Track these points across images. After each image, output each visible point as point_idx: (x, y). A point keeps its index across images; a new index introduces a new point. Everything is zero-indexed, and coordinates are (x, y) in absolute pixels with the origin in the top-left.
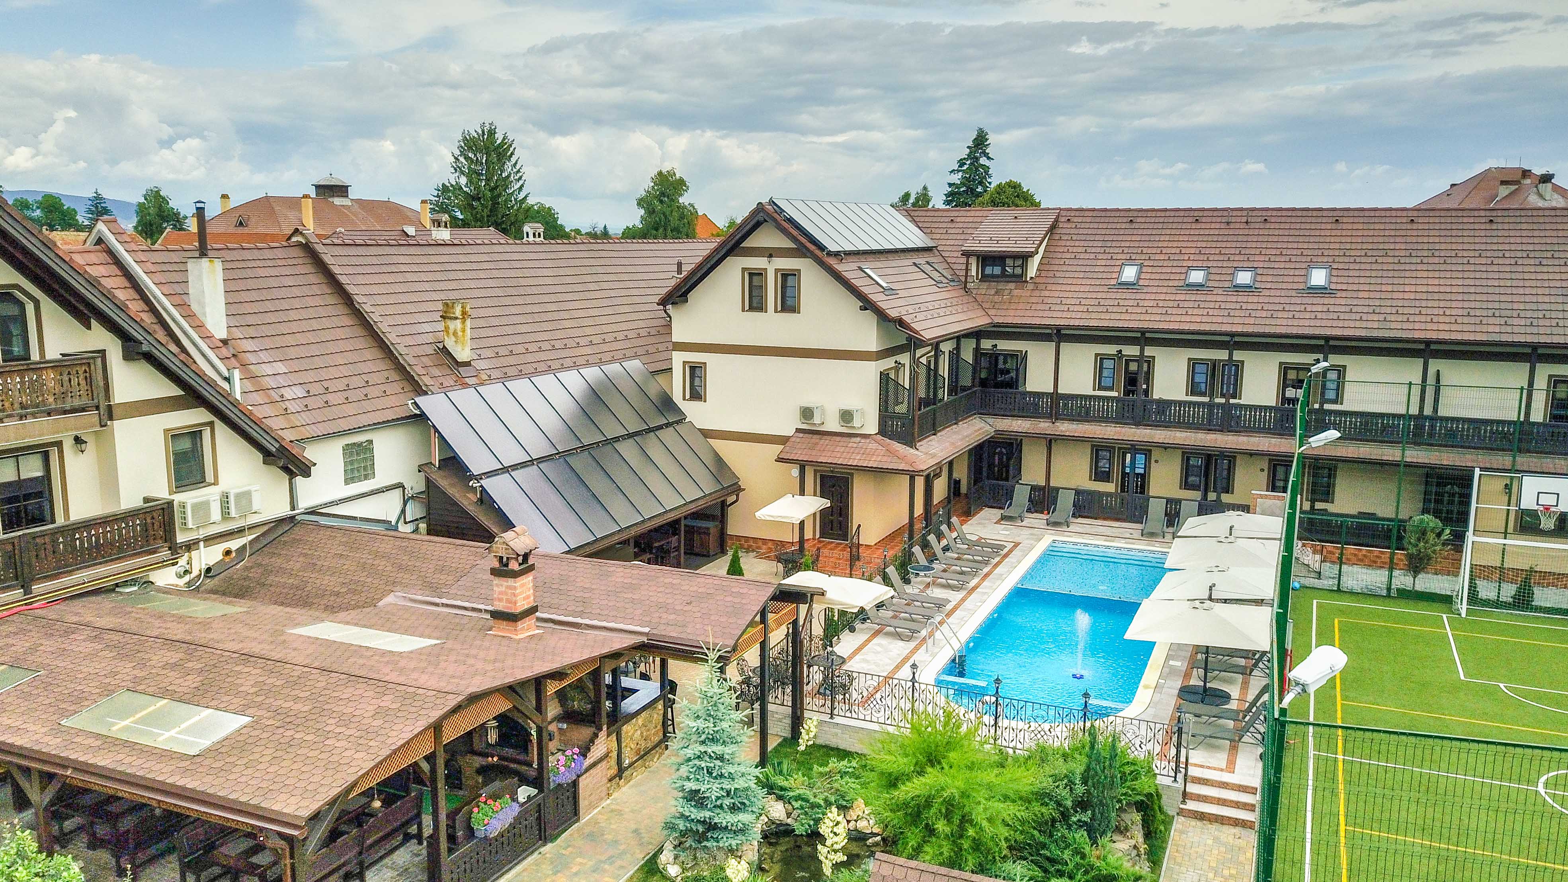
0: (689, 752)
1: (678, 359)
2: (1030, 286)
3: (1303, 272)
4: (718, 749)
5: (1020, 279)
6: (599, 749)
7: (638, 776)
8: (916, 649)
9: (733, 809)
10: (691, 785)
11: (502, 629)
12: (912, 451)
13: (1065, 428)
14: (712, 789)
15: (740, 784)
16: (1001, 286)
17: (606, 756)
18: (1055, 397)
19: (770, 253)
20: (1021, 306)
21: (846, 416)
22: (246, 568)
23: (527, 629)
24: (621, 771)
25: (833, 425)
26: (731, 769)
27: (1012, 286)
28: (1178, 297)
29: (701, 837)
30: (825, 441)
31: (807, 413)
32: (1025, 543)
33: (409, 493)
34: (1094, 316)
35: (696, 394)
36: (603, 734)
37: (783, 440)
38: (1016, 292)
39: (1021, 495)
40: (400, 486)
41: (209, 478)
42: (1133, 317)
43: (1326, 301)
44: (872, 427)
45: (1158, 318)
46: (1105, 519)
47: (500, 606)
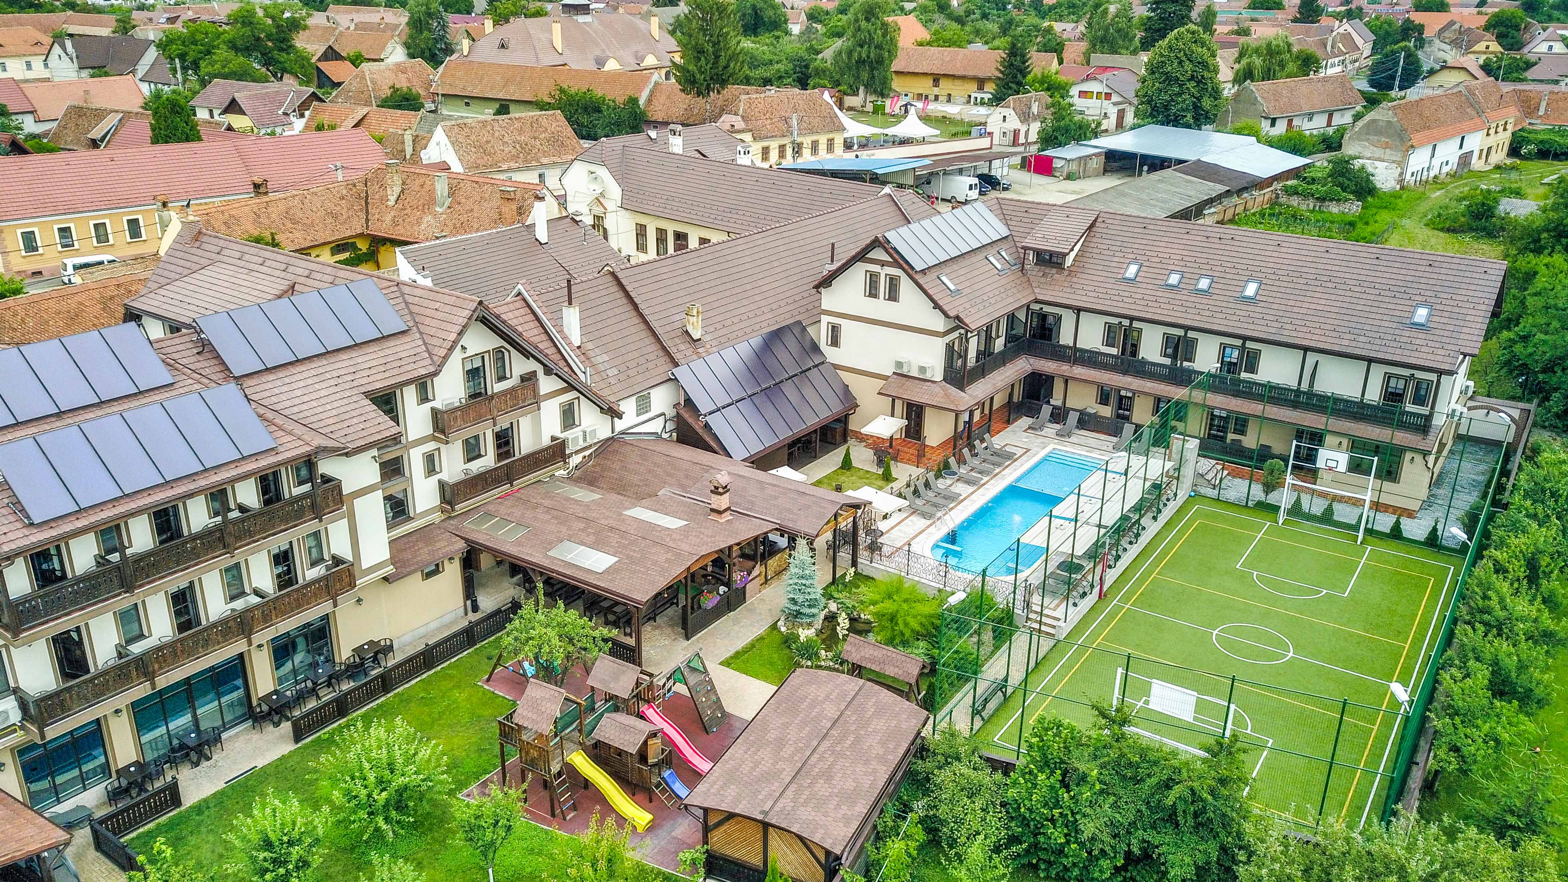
0: (791, 582)
1: (825, 319)
2: (1066, 273)
3: (1242, 284)
4: (804, 582)
5: (1060, 266)
6: (755, 573)
7: (774, 584)
8: (931, 525)
9: (810, 606)
10: (792, 596)
11: (714, 516)
12: (962, 394)
13: (1079, 371)
14: (800, 598)
15: (813, 596)
16: (1047, 271)
17: (759, 575)
18: (1075, 348)
19: (883, 264)
20: (1057, 288)
21: (923, 369)
22: (593, 466)
23: (727, 516)
24: (766, 580)
25: (915, 373)
26: (809, 590)
27: (1054, 271)
28: (1158, 294)
29: (796, 617)
30: (909, 383)
31: (899, 364)
32: (1034, 450)
33: (668, 417)
34: (1101, 301)
35: (835, 342)
36: (758, 566)
37: (885, 378)
38: (1056, 276)
39: (1046, 410)
40: (663, 414)
41: (577, 423)
42: (1126, 305)
43: (1250, 308)
44: (939, 376)
45: (1141, 308)
46: (1098, 432)
47: (714, 506)
